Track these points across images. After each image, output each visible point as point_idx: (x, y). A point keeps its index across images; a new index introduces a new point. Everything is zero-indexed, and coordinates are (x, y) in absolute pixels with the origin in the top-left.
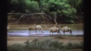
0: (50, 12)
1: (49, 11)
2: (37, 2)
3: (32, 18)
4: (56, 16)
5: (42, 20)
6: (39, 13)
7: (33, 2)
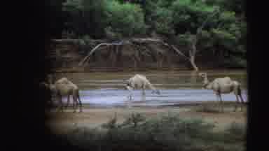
0: (176, 34)
1: (173, 32)
2: (139, 6)
3: (124, 52)
4: (194, 47)
5: (155, 60)
6: (144, 40)
7: (128, 5)
